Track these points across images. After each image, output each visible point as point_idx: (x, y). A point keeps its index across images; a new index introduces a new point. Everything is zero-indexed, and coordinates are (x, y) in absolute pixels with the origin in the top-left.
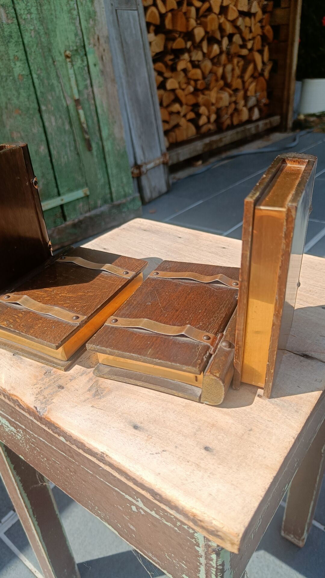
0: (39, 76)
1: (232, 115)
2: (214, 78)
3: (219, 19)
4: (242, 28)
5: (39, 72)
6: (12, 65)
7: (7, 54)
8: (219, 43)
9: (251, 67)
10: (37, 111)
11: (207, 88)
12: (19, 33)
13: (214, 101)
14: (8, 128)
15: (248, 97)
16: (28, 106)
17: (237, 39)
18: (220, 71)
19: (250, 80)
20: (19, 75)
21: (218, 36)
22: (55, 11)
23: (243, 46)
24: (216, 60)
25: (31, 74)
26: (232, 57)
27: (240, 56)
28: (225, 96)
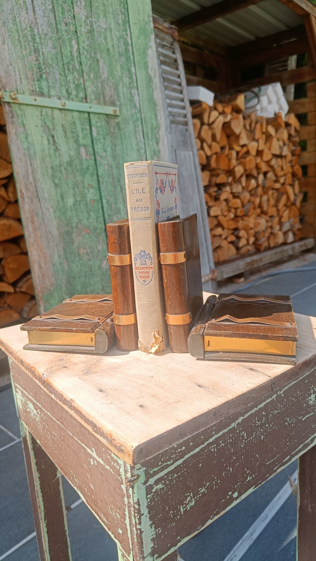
0: (108, 201)
1: (269, 238)
2: (252, 207)
3: (256, 160)
4: (276, 167)
5: (108, 198)
6: (86, 191)
7: (83, 183)
8: (256, 178)
9: (284, 198)
10: (103, 231)
11: (246, 215)
12: (95, 167)
13: (252, 225)
14: (76, 244)
15: (283, 222)
16: (96, 226)
17: (270, 175)
18: (257, 201)
19: (284, 208)
20: (91, 200)
21: (255, 173)
22: (127, 150)
23: (277, 181)
24: (253, 192)
25: (101, 199)
26: (267, 190)
27: (273, 189)
28: (263, 222)
